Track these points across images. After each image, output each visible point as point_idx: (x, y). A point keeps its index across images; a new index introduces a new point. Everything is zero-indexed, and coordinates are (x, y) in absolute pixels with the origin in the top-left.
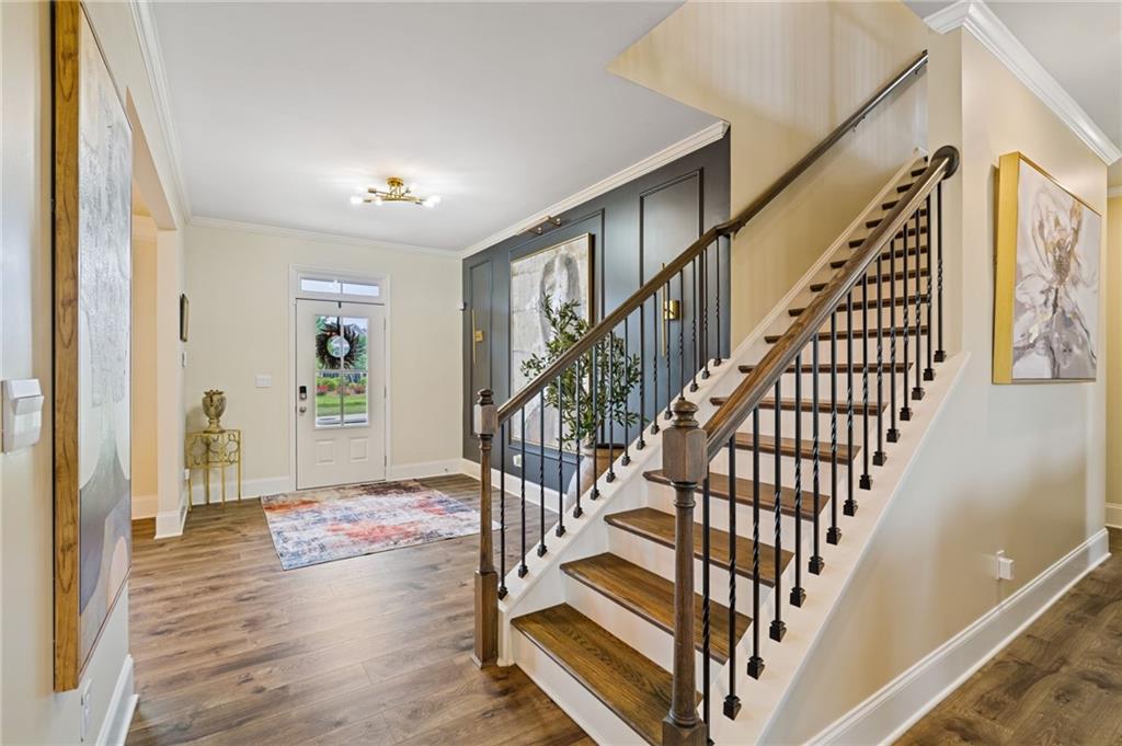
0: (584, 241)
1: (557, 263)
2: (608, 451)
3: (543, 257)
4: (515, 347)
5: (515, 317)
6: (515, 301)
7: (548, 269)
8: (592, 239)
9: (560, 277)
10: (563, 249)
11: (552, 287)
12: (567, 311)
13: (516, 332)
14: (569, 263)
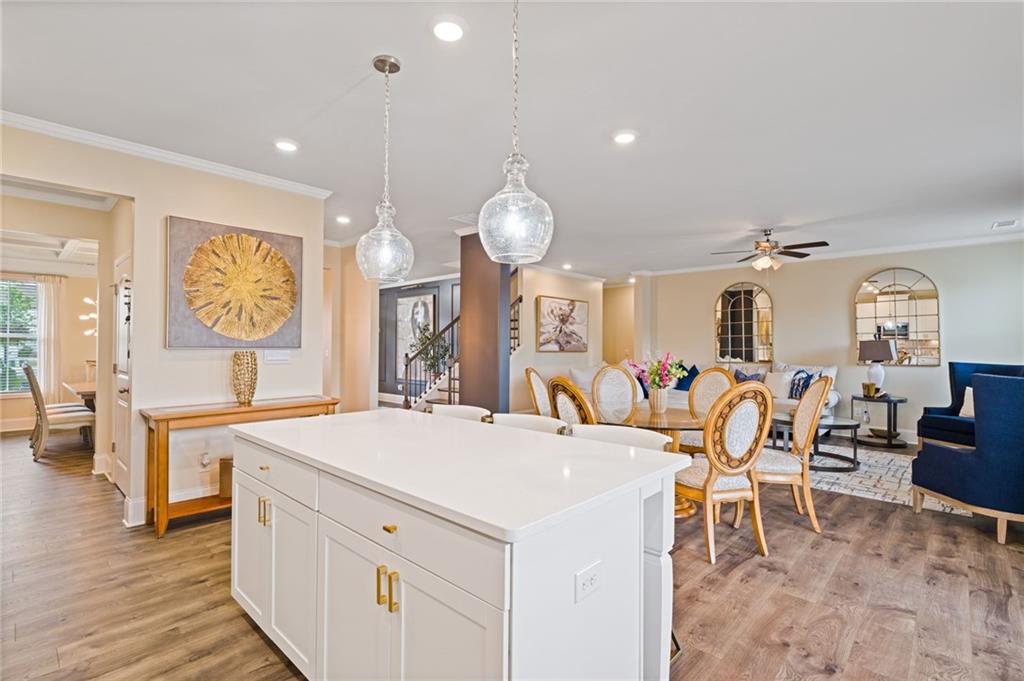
0: (431, 297)
1: (420, 304)
2: (438, 375)
3: (414, 299)
4: (399, 336)
5: (399, 324)
6: (400, 316)
7: (416, 305)
8: (434, 296)
9: (421, 309)
10: (422, 298)
11: (417, 313)
12: (426, 329)
13: (400, 329)
14: (425, 305)
